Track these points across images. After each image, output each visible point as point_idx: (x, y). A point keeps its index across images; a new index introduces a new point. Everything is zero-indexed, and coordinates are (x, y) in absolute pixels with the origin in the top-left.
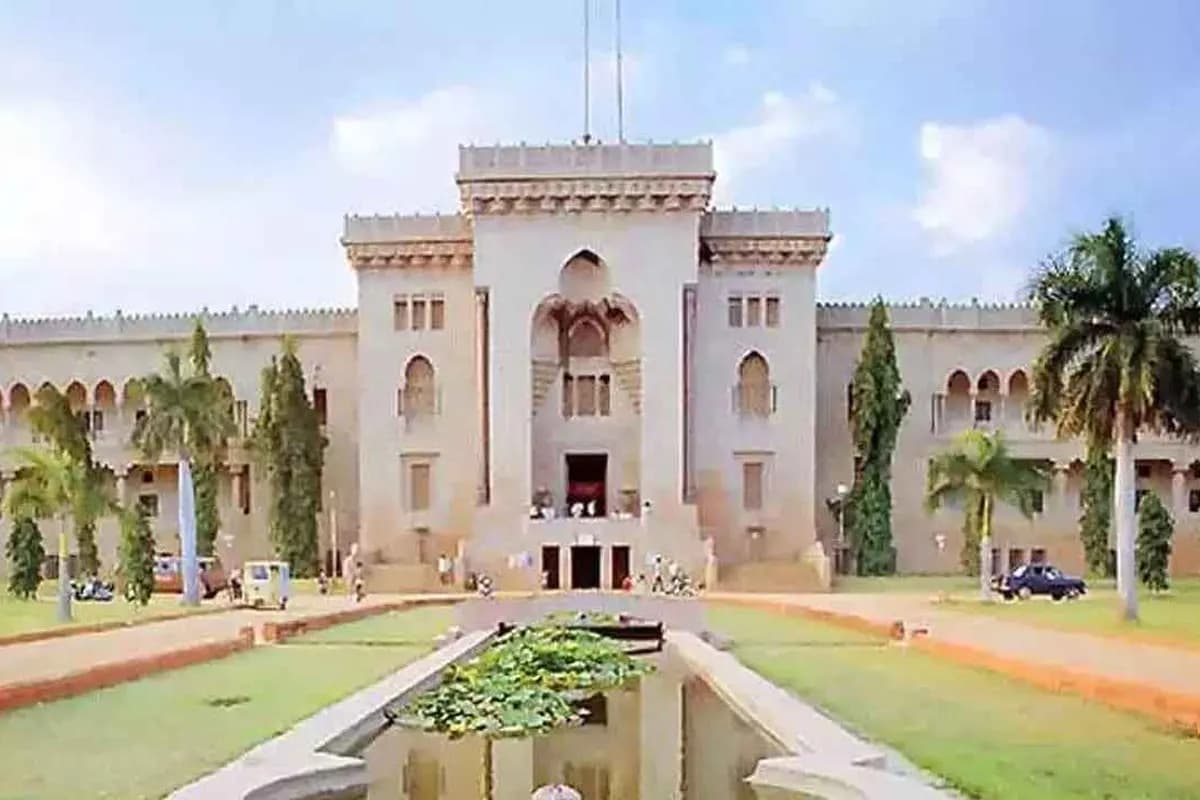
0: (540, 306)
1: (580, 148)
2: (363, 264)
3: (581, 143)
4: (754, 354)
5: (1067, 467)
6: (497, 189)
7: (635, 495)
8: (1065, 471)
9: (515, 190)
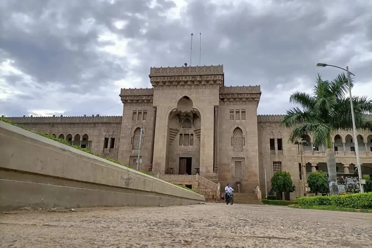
0: (171, 112)
1: (184, 68)
2: (125, 102)
3: (185, 66)
4: (238, 128)
5: (349, 166)
6: (161, 79)
7: (199, 170)
8: (348, 167)
9: (166, 79)
